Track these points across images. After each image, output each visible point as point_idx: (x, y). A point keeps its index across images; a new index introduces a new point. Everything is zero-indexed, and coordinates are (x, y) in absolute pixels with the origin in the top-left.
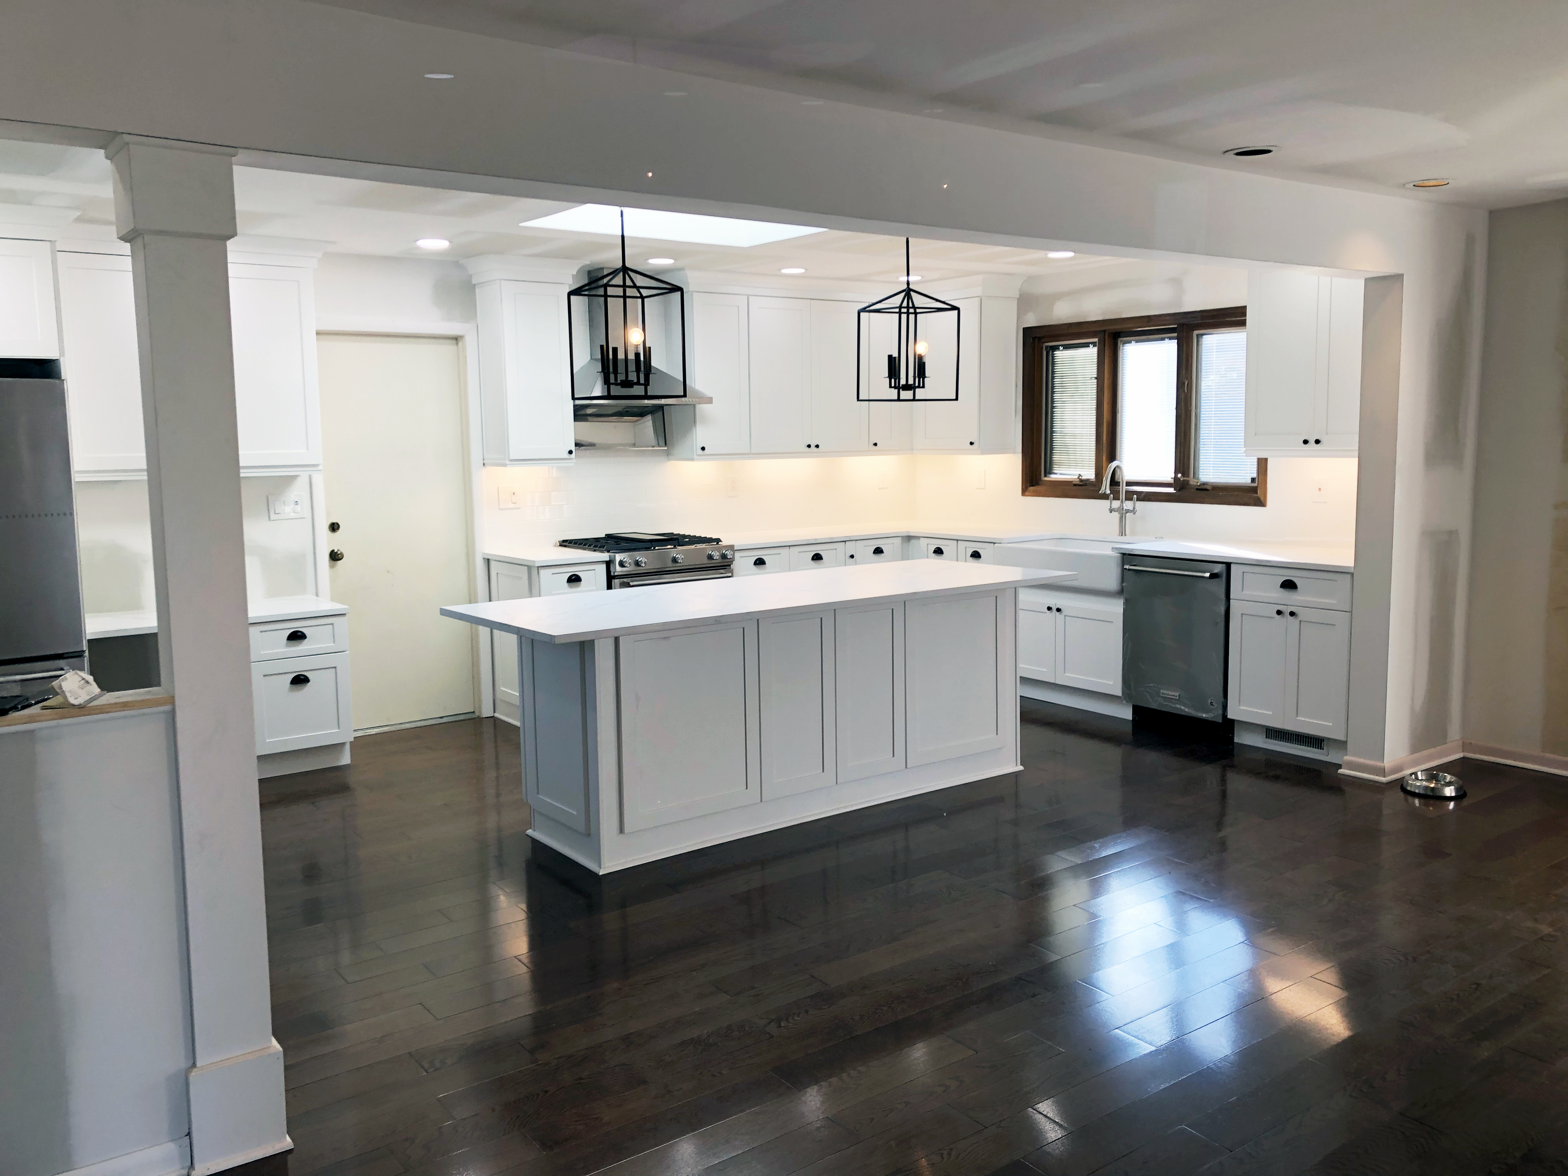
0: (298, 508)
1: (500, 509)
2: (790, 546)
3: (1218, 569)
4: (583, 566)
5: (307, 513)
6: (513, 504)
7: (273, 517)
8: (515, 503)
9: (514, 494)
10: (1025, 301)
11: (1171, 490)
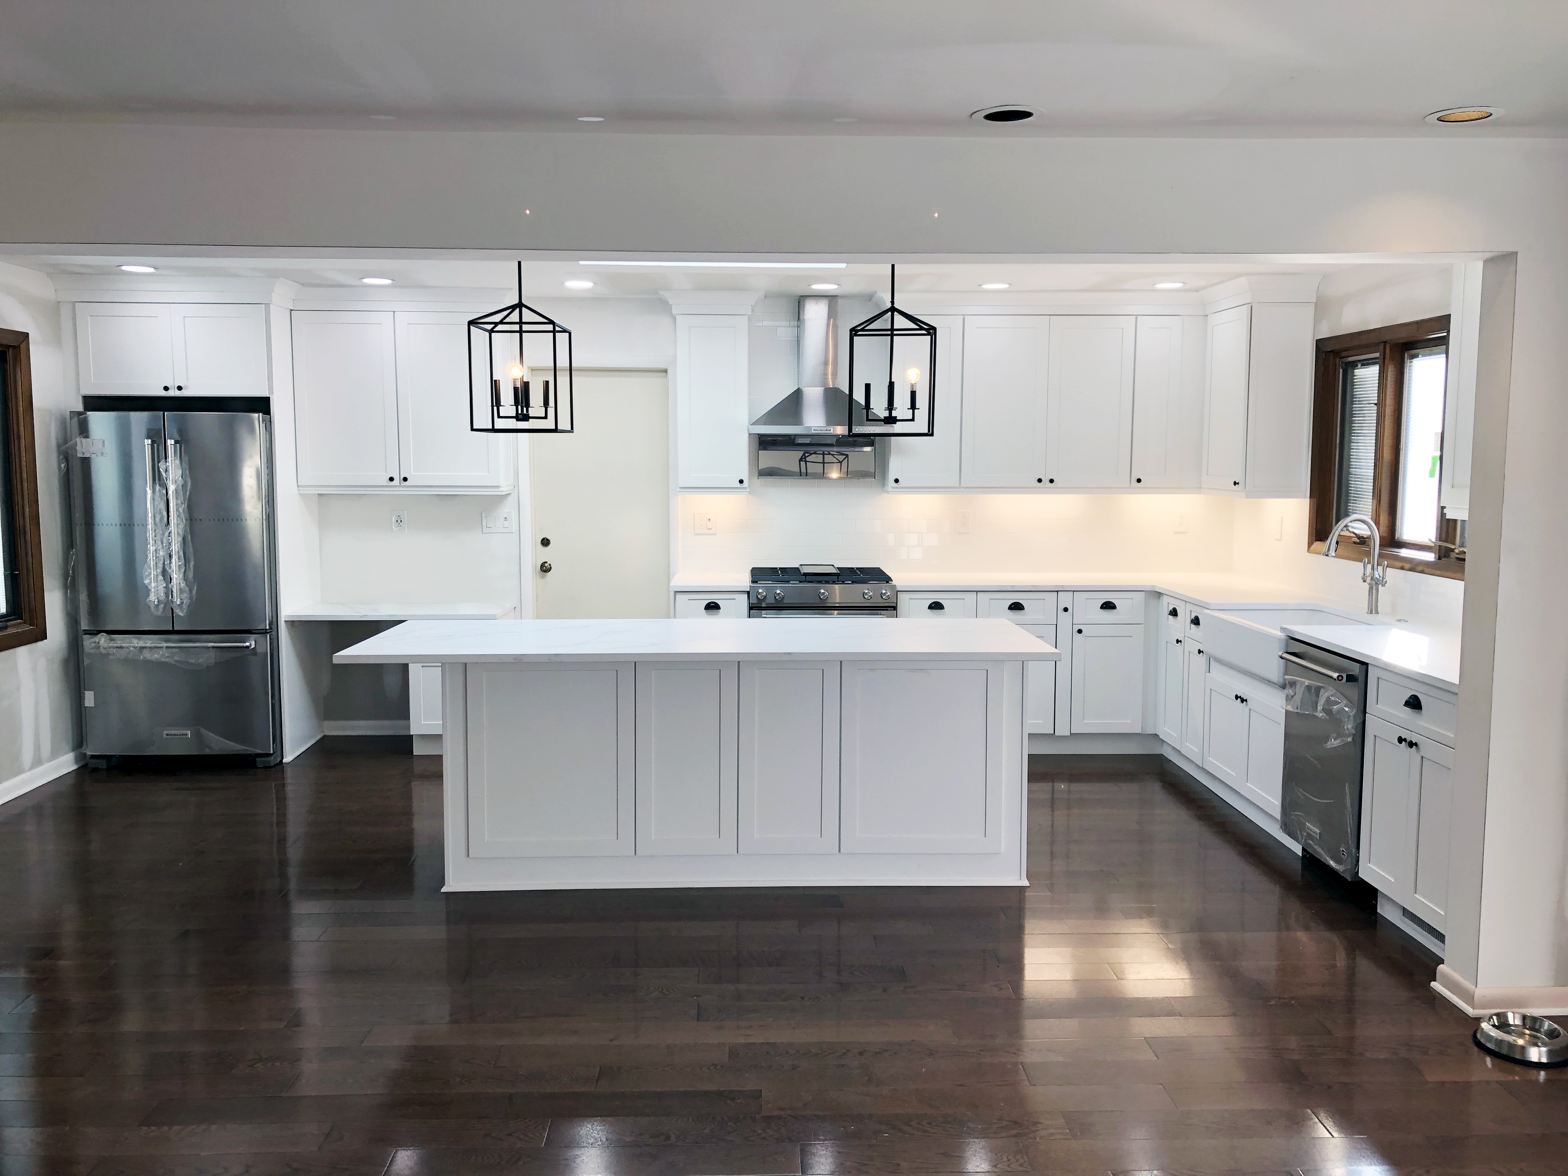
0: (506, 524)
1: (696, 534)
2: (977, 592)
3: (1356, 669)
4: (725, 595)
5: (515, 529)
6: (709, 530)
7: (485, 530)
8: (711, 529)
9: (709, 520)
10: (1322, 306)
11: (1430, 557)
